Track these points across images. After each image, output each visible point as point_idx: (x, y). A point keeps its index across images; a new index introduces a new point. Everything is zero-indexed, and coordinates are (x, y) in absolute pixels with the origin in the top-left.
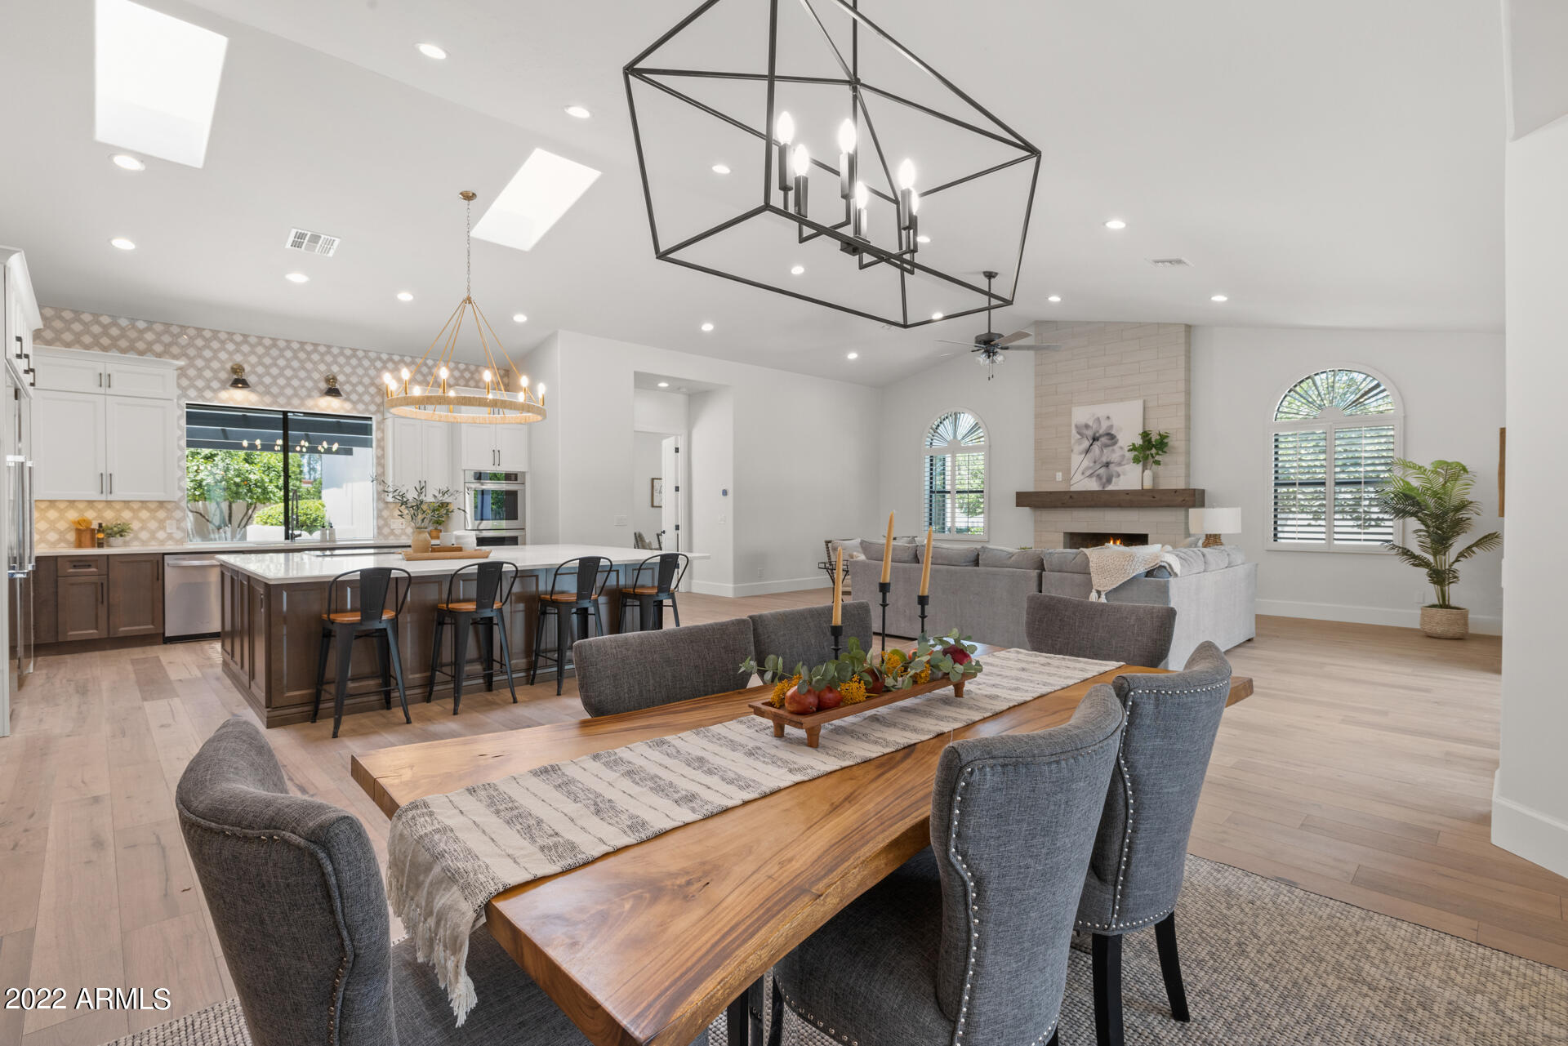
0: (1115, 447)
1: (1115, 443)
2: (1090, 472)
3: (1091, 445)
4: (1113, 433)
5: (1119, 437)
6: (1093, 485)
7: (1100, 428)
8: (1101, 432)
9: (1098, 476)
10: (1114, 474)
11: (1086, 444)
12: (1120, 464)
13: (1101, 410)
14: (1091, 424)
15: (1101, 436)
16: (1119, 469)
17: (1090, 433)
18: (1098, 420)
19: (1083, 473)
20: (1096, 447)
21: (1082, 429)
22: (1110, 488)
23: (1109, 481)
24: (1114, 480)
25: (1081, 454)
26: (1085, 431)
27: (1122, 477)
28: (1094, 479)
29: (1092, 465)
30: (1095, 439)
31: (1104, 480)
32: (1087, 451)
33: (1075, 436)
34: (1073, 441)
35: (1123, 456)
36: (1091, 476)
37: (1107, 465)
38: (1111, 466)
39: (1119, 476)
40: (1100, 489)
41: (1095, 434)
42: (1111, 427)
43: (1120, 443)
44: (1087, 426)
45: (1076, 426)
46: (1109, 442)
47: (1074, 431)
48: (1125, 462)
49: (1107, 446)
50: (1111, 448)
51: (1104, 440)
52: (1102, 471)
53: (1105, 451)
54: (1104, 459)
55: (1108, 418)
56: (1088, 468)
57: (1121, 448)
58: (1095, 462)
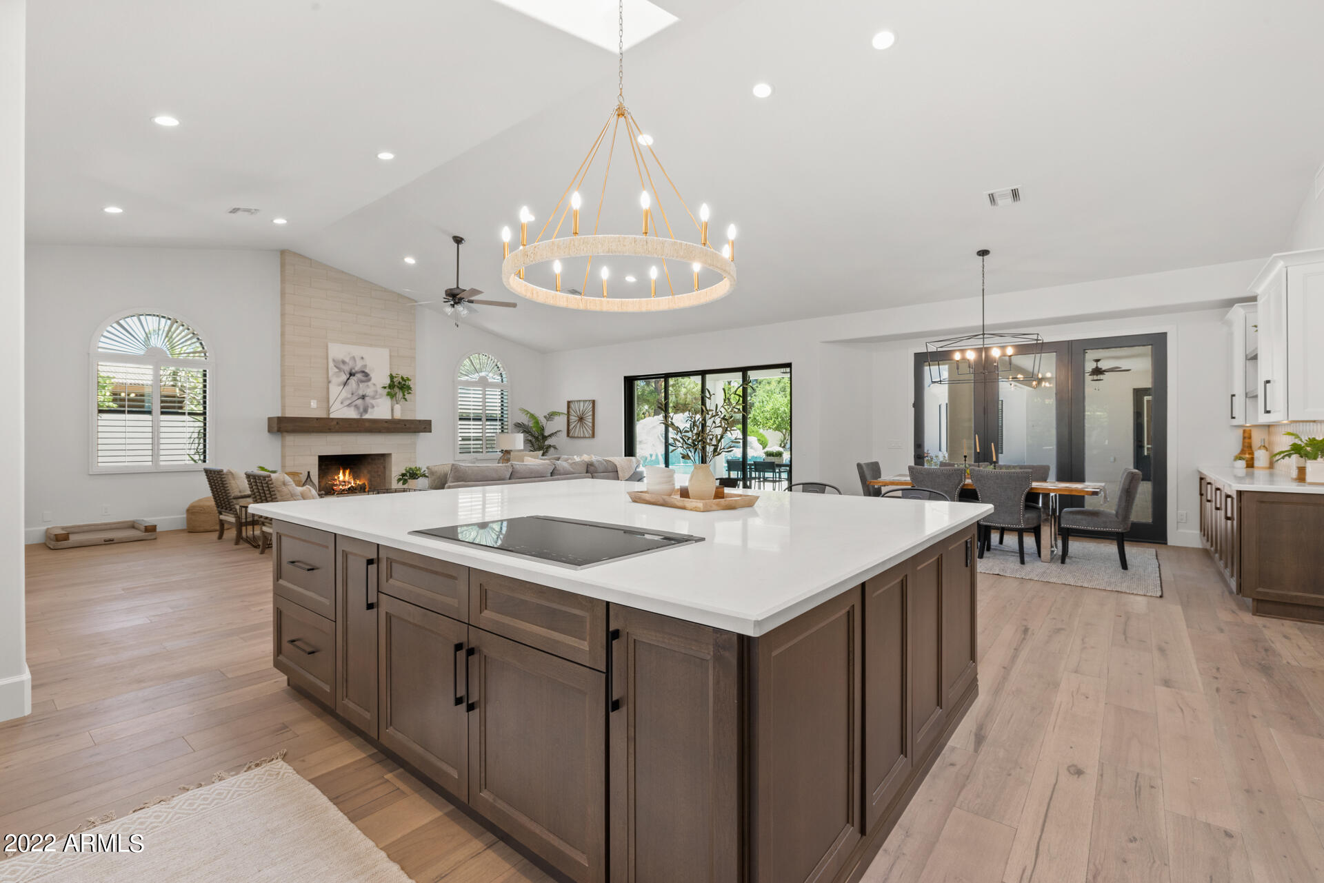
0: (369, 383)
1: (369, 380)
2: (348, 402)
3: (348, 379)
4: (366, 371)
5: (372, 375)
6: (352, 414)
7: (356, 366)
8: (357, 368)
9: (356, 406)
10: (370, 405)
11: (344, 377)
12: (373, 398)
13: (357, 351)
14: (347, 360)
15: (357, 372)
16: (373, 402)
17: (347, 368)
18: (354, 358)
19: (342, 403)
20: (353, 381)
21: (340, 364)
22: (366, 416)
23: (366, 411)
24: (370, 410)
25: (339, 385)
26: (342, 366)
27: (376, 408)
28: (352, 408)
29: (350, 396)
30: (352, 374)
31: (361, 410)
32: (345, 384)
33: (332, 370)
34: (330, 374)
35: (376, 392)
36: (349, 405)
37: (363, 397)
38: (367, 399)
39: (373, 407)
40: (358, 417)
41: (351, 370)
42: (365, 366)
43: (373, 381)
44: (344, 362)
45: (334, 360)
46: (364, 378)
47: (331, 364)
48: (377, 397)
49: (362, 381)
50: (366, 384)
51: (359, 376)
52: (360, 402)
53: (361, 385)
54: (361, 393)
55: (362, 358)
56: (347, 399)
57: (374, 385)
58: (352, 394)
